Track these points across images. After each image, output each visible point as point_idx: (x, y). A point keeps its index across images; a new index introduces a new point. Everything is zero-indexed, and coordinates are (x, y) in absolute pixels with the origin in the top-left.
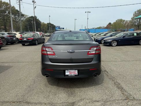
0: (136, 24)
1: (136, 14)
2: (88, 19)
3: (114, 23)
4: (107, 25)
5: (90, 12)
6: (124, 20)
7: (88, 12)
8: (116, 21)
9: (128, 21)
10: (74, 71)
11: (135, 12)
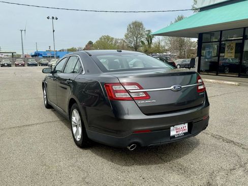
0: (133, 45)
1: (131, 28)
2: (54, 31)
3: (97, 42)
4: (86, 46)
5: (57, 19)
6: (113, 38)
7: (53, 18)
8: (100, 38)
9: (118, 39)
10: (182, 126)
11: (130, 25)
